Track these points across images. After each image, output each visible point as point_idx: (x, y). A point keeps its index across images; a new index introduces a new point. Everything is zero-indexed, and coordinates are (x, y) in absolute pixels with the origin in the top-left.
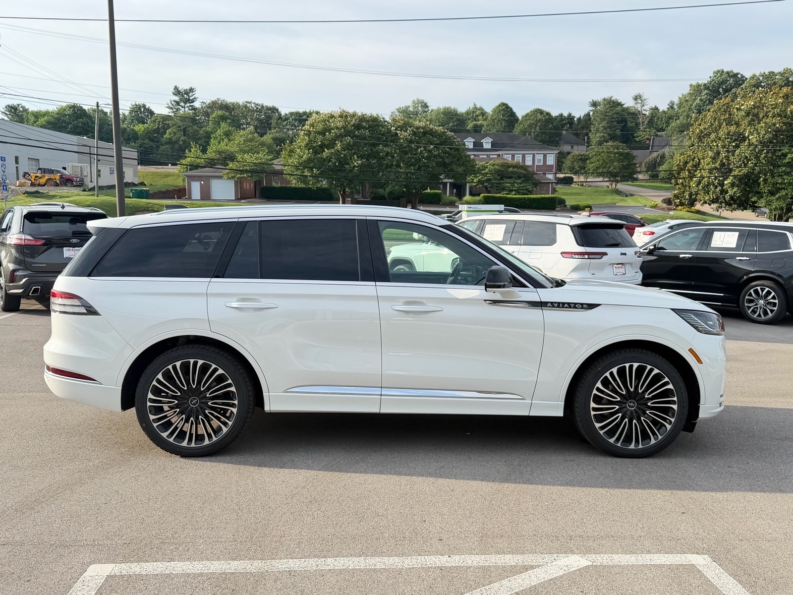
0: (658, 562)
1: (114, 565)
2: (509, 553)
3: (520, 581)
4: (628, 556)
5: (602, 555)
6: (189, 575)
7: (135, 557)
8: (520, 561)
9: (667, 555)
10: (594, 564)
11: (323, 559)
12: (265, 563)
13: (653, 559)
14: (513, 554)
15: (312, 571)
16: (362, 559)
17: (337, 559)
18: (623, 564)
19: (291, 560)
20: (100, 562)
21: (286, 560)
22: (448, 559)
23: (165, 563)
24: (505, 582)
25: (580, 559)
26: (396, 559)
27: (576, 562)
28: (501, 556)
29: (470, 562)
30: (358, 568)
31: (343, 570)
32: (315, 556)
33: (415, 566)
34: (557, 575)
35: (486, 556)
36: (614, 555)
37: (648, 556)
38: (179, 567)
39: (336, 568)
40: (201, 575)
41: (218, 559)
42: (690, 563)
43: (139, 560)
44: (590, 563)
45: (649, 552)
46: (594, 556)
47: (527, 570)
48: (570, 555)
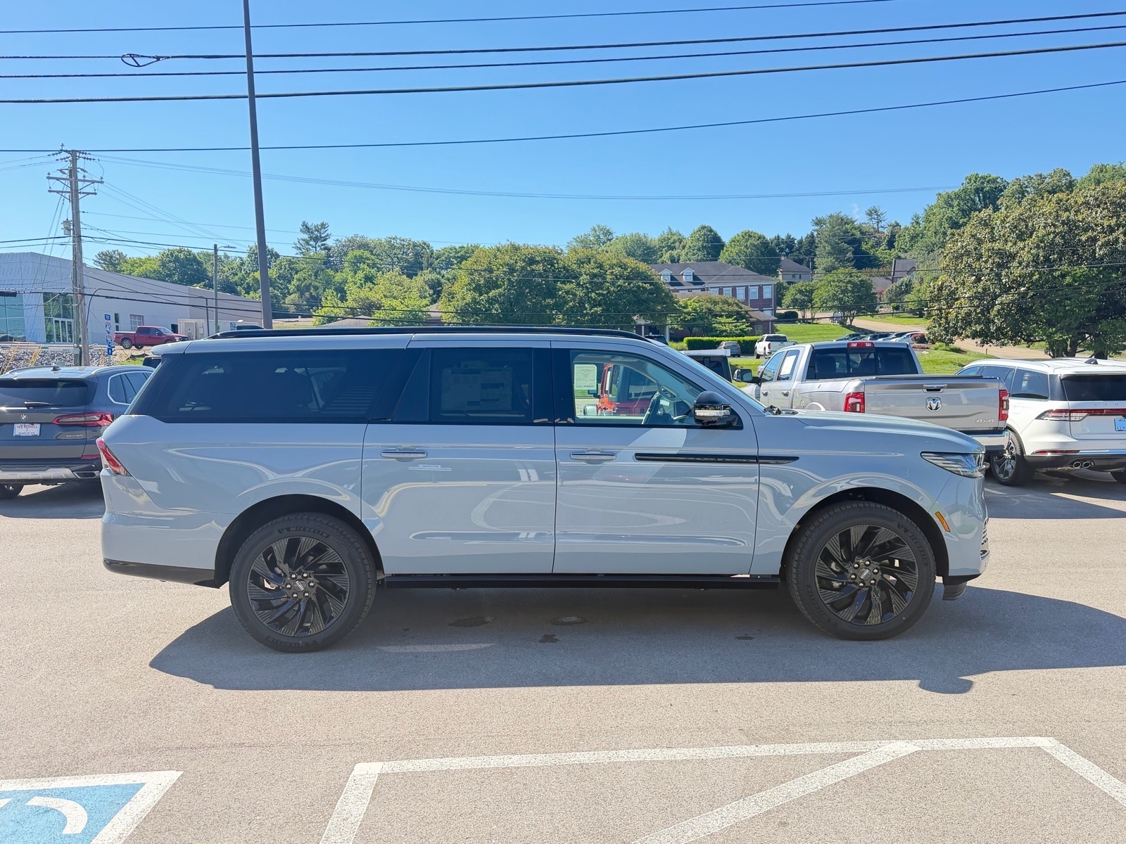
0: (997, 746)
1: (382, 763)
2: (823, 741)
3: (844, 768)
4: (961, 740)
5: (931, 741)
6: (470, 771)
7: (403, 755)
8: (838, 748)
9: (1006, 738)
10: (924, 749)
11: (615, 752)
12: (550, 756)
13: (990, 742)
14: (828, 742)
15: (606, 763)
16: (658, 750)
17: (630, 751)
18: (957, 748)
19: (578, 753)
20: (365, 760)
21: (572, 753)
22: (757, 749)
23: (439, 760)
24: (828, 769)
25: (906, 744)
26: (698, 751)
27: (903, 748)
28: (816, 744)
29: (782, 751)
30: (656, 759)
31: (640, 761)
32: (604, 749)
33: (721, 757)
34: (885, 761)
35: (798, 744)
36: (945, 740)
37: (985, 740)
38: (455, 763)
39: (631, 760)
40: (482, 770)
41: (496, 754)
42: (1034, 746)
43: (408, 758)
44: (920, 749)
45: (984, 736)
46: (922, 741)
47: (849, 757)
48: (894, 741)
